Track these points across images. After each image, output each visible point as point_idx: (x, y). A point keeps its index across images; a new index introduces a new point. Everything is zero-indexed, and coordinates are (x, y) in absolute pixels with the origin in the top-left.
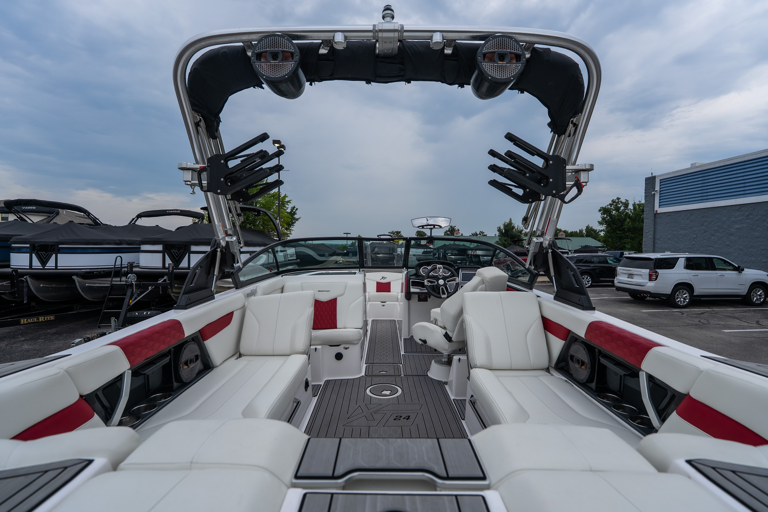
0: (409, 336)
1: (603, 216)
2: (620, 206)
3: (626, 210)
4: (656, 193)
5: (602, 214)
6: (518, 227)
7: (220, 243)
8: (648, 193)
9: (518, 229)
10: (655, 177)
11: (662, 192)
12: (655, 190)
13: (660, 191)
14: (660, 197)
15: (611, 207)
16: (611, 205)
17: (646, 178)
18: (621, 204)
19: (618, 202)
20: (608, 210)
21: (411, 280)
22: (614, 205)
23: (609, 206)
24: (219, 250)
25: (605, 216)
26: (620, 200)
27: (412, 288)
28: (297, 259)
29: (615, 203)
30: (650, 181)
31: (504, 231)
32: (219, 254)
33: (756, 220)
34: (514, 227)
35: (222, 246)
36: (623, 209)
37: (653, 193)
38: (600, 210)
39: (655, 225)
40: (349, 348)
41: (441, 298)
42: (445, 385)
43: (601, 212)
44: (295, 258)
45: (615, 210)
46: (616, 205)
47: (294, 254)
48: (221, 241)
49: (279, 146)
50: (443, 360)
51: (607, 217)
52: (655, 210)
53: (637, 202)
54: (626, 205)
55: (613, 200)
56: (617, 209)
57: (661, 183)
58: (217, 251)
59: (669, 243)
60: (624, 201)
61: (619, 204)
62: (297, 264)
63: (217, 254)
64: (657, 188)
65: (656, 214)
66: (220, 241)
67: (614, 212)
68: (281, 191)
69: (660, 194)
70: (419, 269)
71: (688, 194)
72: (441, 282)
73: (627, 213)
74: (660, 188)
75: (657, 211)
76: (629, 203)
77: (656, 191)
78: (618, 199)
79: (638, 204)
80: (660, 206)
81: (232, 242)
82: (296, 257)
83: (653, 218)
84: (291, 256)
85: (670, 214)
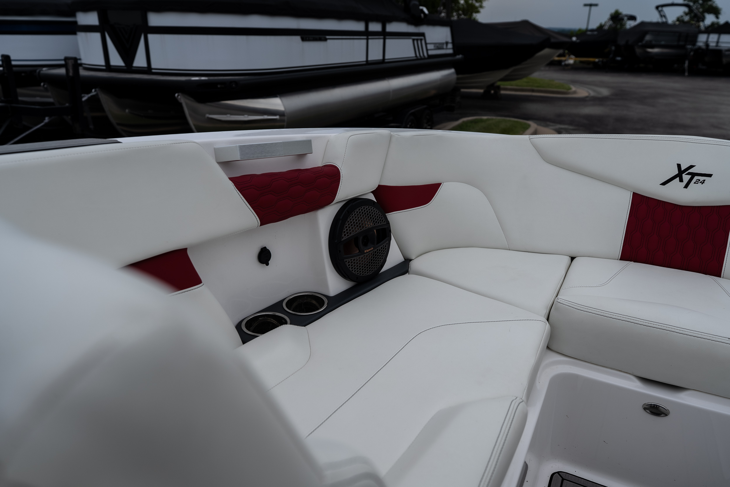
28: (456, 54)
44: (450, 51)
47: (447, 43)
62: (454, 65)
82: (453, 48)
84: (439, 46)
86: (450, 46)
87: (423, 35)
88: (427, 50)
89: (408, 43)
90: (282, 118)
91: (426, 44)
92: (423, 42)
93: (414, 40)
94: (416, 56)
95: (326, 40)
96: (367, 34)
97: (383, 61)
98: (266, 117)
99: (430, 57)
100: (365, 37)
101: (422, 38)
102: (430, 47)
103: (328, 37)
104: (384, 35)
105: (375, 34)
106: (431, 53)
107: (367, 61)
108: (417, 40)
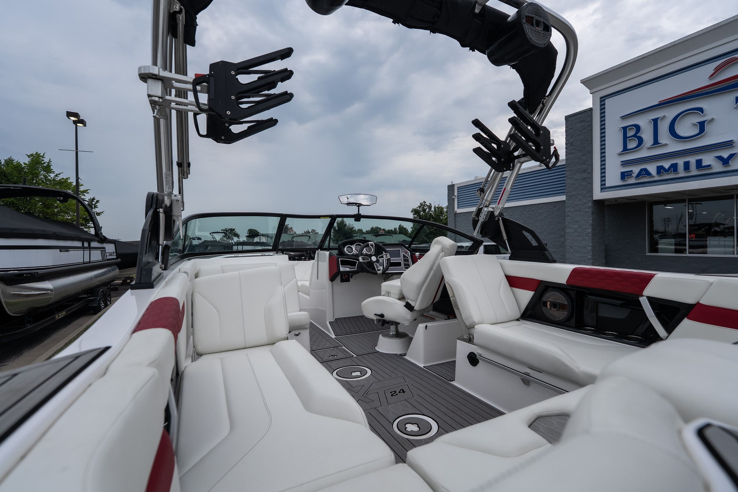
0: (333, 319)
1: (414, 216)
2: (426, 208)
3: (430, 211)
5: (413, 214)
6: (349, 225)
7: (163, 201)
8: (450, 197)
9: (349, 226)
10: (454, 185)
11: (459, 197)
12: (455, 195)
13: (458, 196)
14: (458, 201)
15: (420, 208)
16: (420, 207)
17: (448, 185)
18: (427, 207)
19: (424, 205)
20: (418, 211)
21: (340, 259)
22: (421, 207)
23: (419, 208)
24: (161, 210)
25: (416, 216)
26: (426, 203)
27: (341, 267)
28: (117, 258)
29: (423, 205)
30: (451, 188)
31: (337, 228)
32: (162, 216)
33: (516, 219)
34: (345, 225)
35: (166, 205)
36: (428, 211)
37: (453, 197)
38: (412, 211)
39: (455, 223)
40: (300, 333)
41: (377, 274)
42: (402, 356)
43: (413, 213)
44: (115, 257)
45: (422, 211)
46: (423, 207)
47: (114, 252)
48: (166, 198)
49: (76, 121)
50: (391, 334)
51: (417, 217)
52: (455, 211)
53: (437, 206)
54: (430, 207)
55: (421, 203)
56: (424, 210)
57: (458, 190)
58: (159, 212)
60: (428, 204)
61: (425, 207)
62: (117, 264)
63: (159, 216)
64: (456, 194)
65: (456, 214)
66: (164, 198)
67: (422, 213)
68: (79, 176)
69: (458, 198)
70: (344, 248)
71: (475, 199)
72: (374, 259)
73: (431, 214)
74: (458, 194)
75: (456, 211)
76: (432, 206)
77: (455, 196)
78: (425, 202)
79: (437, 207)
80: (458, 207)
81: (177, 201)
82: (116, 255)
83: (454, 217)
84: (111, 254)
85: (465, 214)
86: (115, 254)
87: (104, 248)
88: (106, 256)
89: (99, 252)
90: (52, 292)
91: (106, 253)
92: (105, 251)
93: (101, 251)
94: (103, 260)
95: (69, 251)
96: (83, 248)
97: (90, 262)
98: (43, 292)
99: (108, 260)
100: (83, 250)
101: (104, 250)
102: (108, 254)
103: (70, 250)
104: (90, 248)
105: (86, 248)
106: (108, 258)
107: (84, 262)
108: (102, 251)
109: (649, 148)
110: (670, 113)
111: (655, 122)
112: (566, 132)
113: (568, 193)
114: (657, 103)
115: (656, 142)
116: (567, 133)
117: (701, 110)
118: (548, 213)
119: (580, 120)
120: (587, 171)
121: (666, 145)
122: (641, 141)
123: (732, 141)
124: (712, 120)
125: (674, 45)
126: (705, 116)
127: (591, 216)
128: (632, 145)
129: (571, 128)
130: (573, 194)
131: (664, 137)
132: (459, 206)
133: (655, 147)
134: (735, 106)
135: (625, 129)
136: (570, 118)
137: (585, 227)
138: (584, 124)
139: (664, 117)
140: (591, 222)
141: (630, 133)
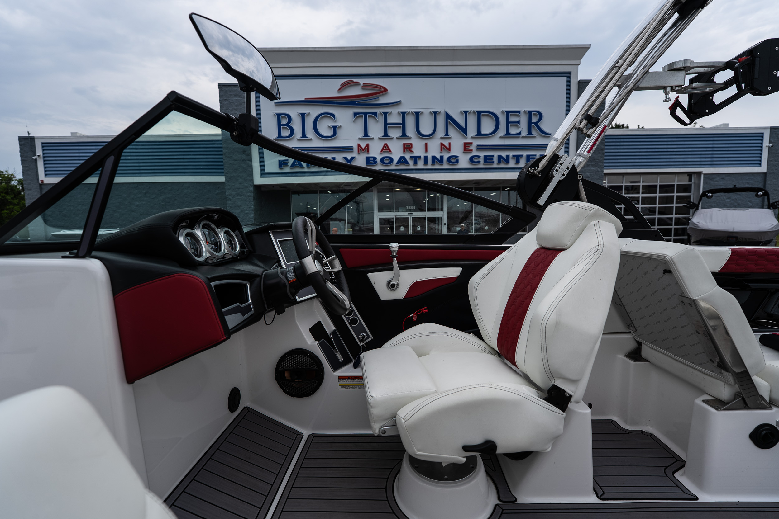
4: (38, 158)
8: (26, 157)
10: (34, 138)
11: (46, 159)
12: (37, 154)
13: (44, 157)
14: (45, 164)
17: (19, 137)
30: (26, 142)
37: (34, 158)
42: (516, 503)
52: (40, 180)
57: (43, 146)
59: (65, 220)
64: (40, 153)
65: (42, 185)
69: (45, 161)
74: (44, 154)
75: (42, 181)
77: (39, 156)
80: (46, 175)
83: (38, 189)
109: (298, 140)
110: (314, 112)
111: (303, 115)
112: (220, 103)
113: (227, 173)
114: (303, 99)
115: (304, 135)
116: (222, 104)
117: (333, 115)
118: (196, 194)
119: (235, 93)
120: (247, 152)
121: (311, 140)
122: (292, 131)
123: (352, 147)
124: (340, 127)
125: (315, 51)
126: (335, 122)
127: (252, 200)
128: (285, 133)
129: (226, 100)
130: (232, 175)
131: (310, 133)
132: (47, 173)
133: (303, 140)
134: (354, 120)
135: (279, 115)
136: (223, 87)
137: (247, 212)
138: (240, 99)
139: (309, 114)
140: (253, 207)
141: (284, 121)
